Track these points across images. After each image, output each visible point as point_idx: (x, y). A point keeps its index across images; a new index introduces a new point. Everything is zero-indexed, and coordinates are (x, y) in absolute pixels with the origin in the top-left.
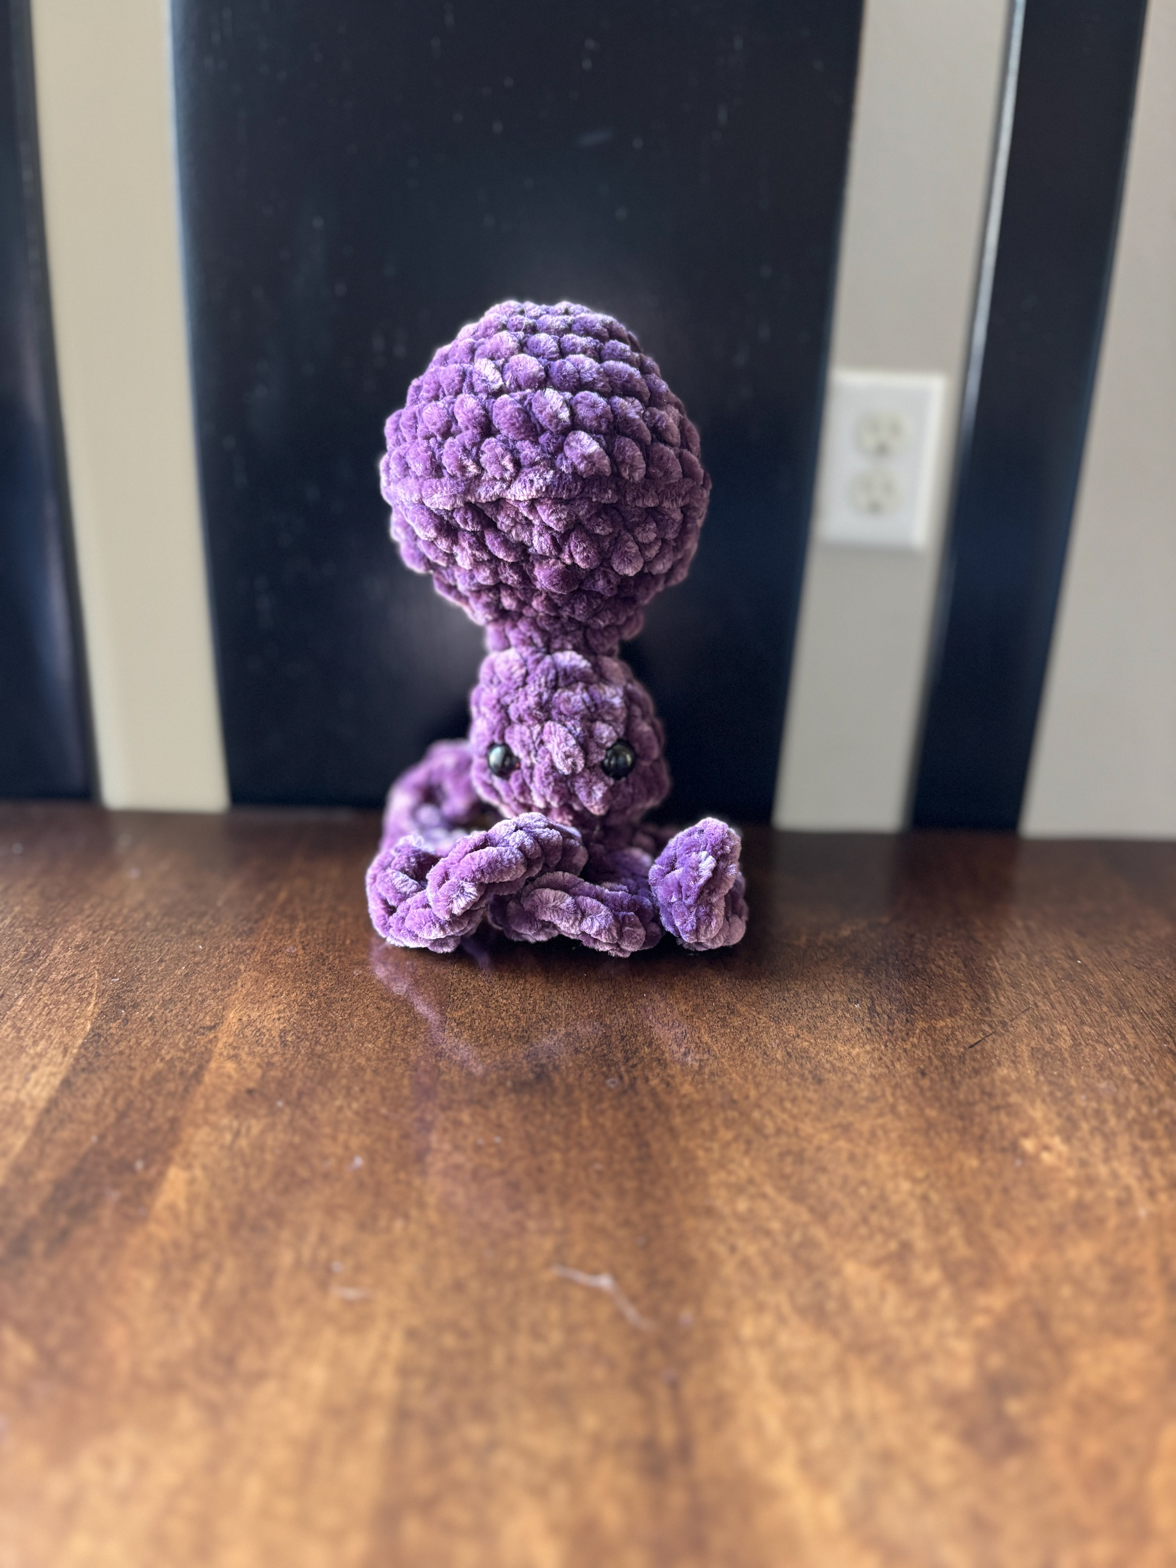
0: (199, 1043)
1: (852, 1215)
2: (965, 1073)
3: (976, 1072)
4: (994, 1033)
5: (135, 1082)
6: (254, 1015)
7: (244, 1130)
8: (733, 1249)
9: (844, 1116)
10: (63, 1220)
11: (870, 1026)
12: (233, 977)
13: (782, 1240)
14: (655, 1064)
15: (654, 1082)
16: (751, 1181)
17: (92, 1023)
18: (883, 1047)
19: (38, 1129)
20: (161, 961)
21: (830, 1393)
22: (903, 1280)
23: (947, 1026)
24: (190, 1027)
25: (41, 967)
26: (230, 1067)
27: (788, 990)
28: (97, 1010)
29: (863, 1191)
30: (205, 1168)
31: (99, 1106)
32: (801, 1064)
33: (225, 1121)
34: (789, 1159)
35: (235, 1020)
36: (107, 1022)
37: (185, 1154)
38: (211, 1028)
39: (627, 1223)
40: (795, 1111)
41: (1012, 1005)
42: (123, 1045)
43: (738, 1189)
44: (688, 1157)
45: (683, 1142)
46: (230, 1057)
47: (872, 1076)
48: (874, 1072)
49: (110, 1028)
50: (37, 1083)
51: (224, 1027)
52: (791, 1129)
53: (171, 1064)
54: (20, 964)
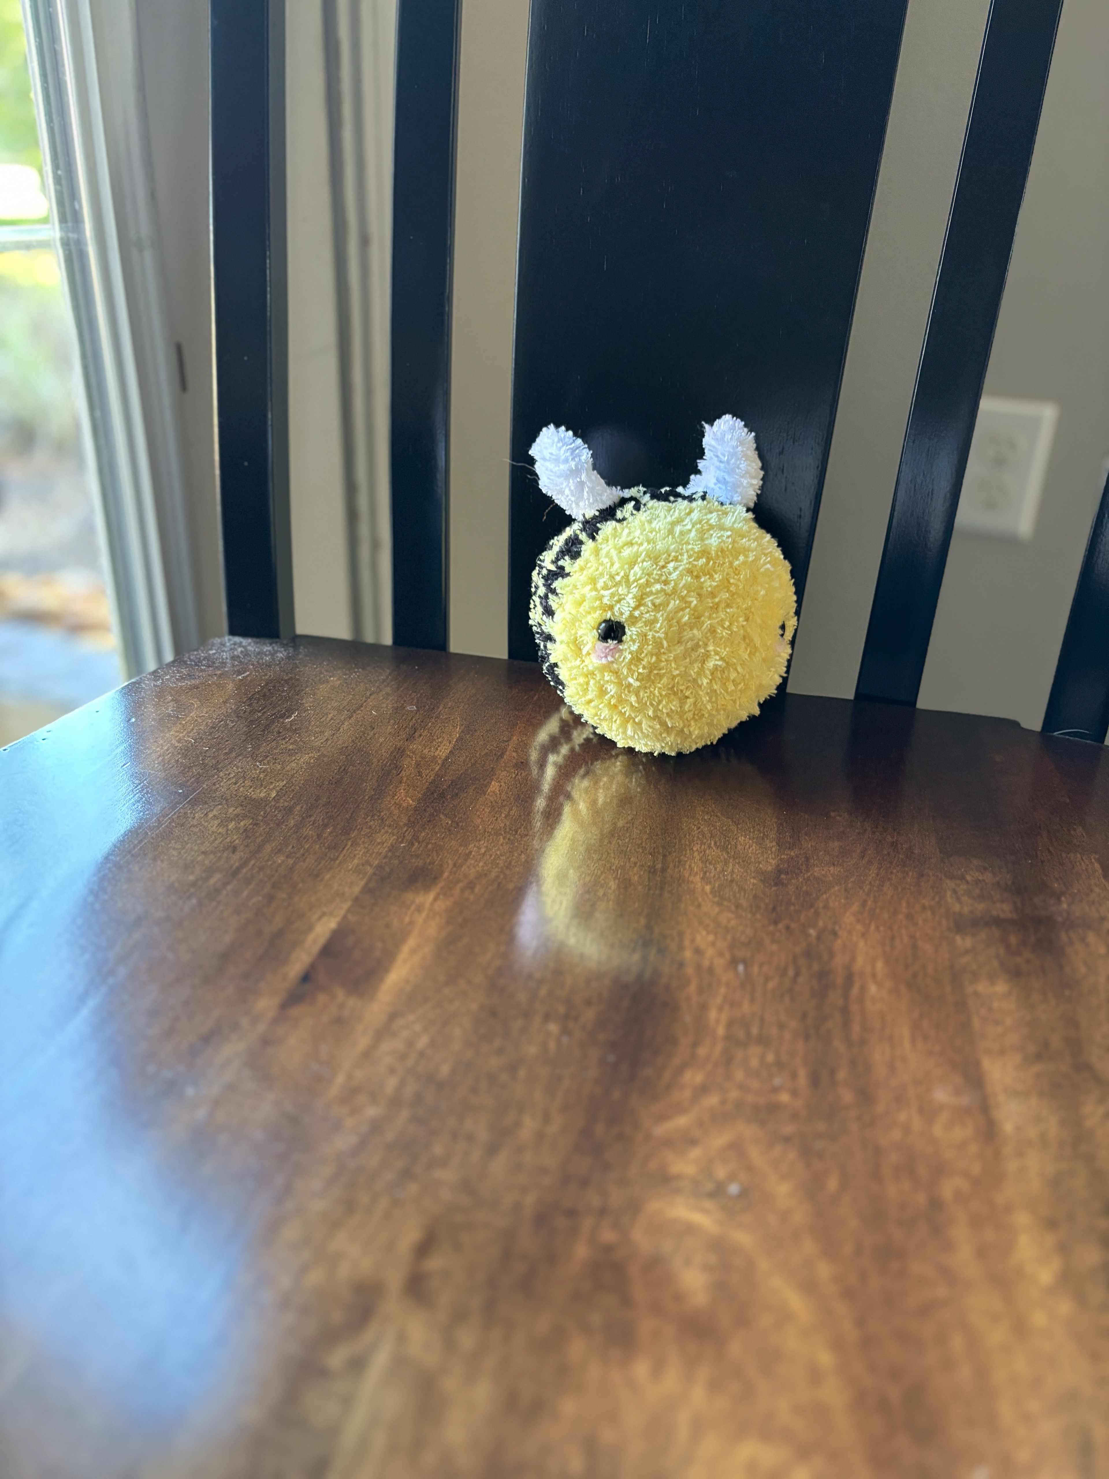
0: (501, 746)
5: (478, 755)
7: (519, 774)
8: (698, 828)
10: (455, 791)
13: (718, 828)
17: (459, 735)
19: (443, 765)
20: (485, 716)
21: (720, 865)
22: (760, 844)
24: (498, 740)
25: (436, 713)
26: (514, 754)
28: (460, 731)
30: (502, 783)
31: (464, 761)
36: (465, 735)
37: (498, 778)
38: (506, 741)
42: (471, 743)
46: (514, 751)
49: (466, 737)
50: (441, 751)
53: (491, 751)
54: (427, 711)
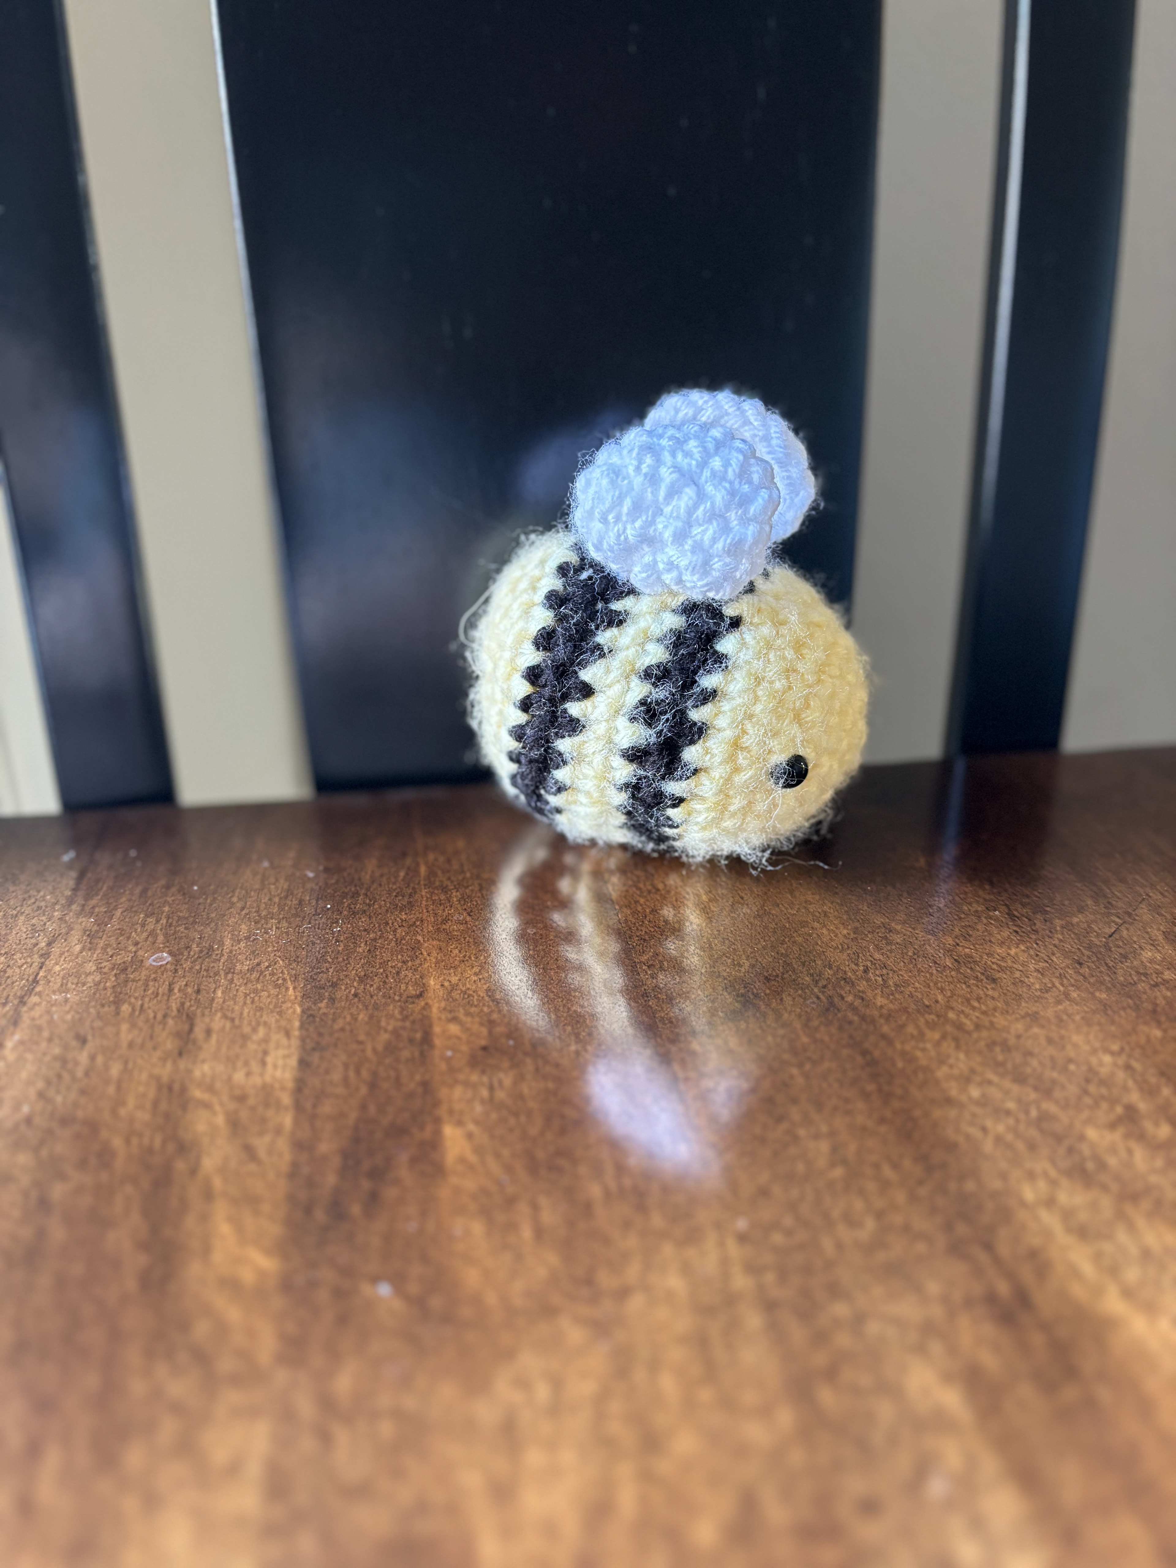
0: (413, 1012)
1: (1072, 1090)
2: (1115, 958)
3: (1125, 957)
4: (1124, 922)
5: (370, 1054)
6: (454, 980)
7: (496, 1084)
8: (984, 1130)
9: (1026, 1007)
10: (366, 1185)
11: (1015, 928)
12: (416, 947)
13: (1022, 1116)
14: (842, 983)
15: (850, 998)
16: (973, 1071)
17: (301, 1006)
18: (1035, 945)
19: (298, 1107)
20: (338, 942)
21: (1122, 1236)
22: (1141, 1137)
23: (1081, 921)
24: (397, 998)
25: (222, 960)
26: (454, 1029)
27: (930, 906)
28: (298, 994)
29: (1072, 1067)
30: (477, 1122)
31: (346, 1080)
32: (971, 968)
33: (474, 1077)
34: (997, 1049)
35: (438, 987)
36: (315, 1004)
37: (451, 1112)
38: (418, 996)
39: (882, 1120)
40: (984, 1008)
41: (1128, 897)
42: (340, 1023)
43: (966, 1080)
44: (909, 1058)
45: (898, 1046)
47: (1037, 970)
48: (1037, 967)
49: (320, 1008)
51: (430, 994)
52: (987, 1024)
53: (395, 1032)
54: (200, 960)
